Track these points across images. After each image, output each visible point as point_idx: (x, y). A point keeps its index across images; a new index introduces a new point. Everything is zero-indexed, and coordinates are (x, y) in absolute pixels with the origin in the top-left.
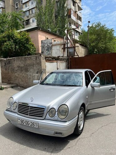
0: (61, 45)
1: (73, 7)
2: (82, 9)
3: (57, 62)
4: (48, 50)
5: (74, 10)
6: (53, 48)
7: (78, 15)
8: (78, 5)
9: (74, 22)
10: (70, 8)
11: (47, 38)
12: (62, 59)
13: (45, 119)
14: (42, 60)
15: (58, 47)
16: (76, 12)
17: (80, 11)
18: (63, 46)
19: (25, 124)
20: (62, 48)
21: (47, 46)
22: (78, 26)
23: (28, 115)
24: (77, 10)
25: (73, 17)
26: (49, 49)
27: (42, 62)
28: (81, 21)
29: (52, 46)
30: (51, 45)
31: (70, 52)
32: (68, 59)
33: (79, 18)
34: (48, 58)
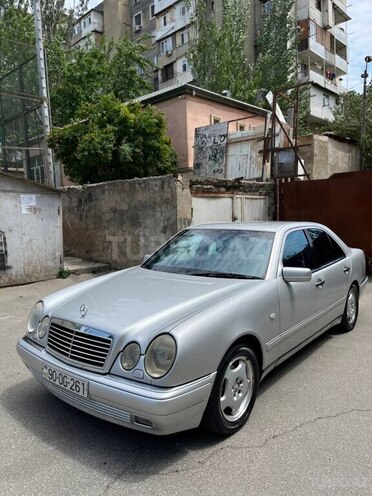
0: (255, 139)
1: (315, 14)
2: (347, 19)
3: (232, 198)
4: (214, 158)
5: (319, 23)
6: (232, 150)
7: (332, 37)
8: (334, 4)
9: (320, 61)
10: (305, 17)
11: (216, 121)
12: (250, 186)
13: (109, 373)
14: (179, 190)
15: (246, 148)
16: (326, 28)
17: (342, 25)
18: (262, 143)
19: (57, 383)
20: (260, 152)
21: (211, 144)
22: (332, 74)
24: (331, 22)
25: (316, 47)
26: (218, 156)
27: (179, 198)
28: (344, 56)
29: (227, 144)
30: (225, 142)
31: (281, 165)
32: (274, 188)
33: (340, 49)
34: (201, 183)
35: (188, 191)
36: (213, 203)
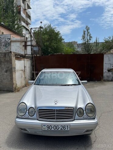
0: (21, 42)
1: (22, 4)
2: (30, 8)
3: (24, 60)
4: (6, 46)
5: (23, 8)
6: (12, 44)
7: (27, 13)
8: (27, 3)
9: (24, 19)
10: (19, 5)
11: (3, 33)
12: (28, 57)
13: (74, 120)
14: (12, 57)
15: (18, 44)
16: (25, 10)
17: (29, 10)
18: (24, 43)
19: (53, 129)
20: (23, 46)
21: (4, 41)
22: (28, 24)
23: (55, 119)
24: (27, 8)
25: (23, 15)
27: (12, 60)
28: (30, 19)
29: (11, 42)
30: (10, 41)
33: (29, 17)
35: (14, 58)
36: (20, 62)
